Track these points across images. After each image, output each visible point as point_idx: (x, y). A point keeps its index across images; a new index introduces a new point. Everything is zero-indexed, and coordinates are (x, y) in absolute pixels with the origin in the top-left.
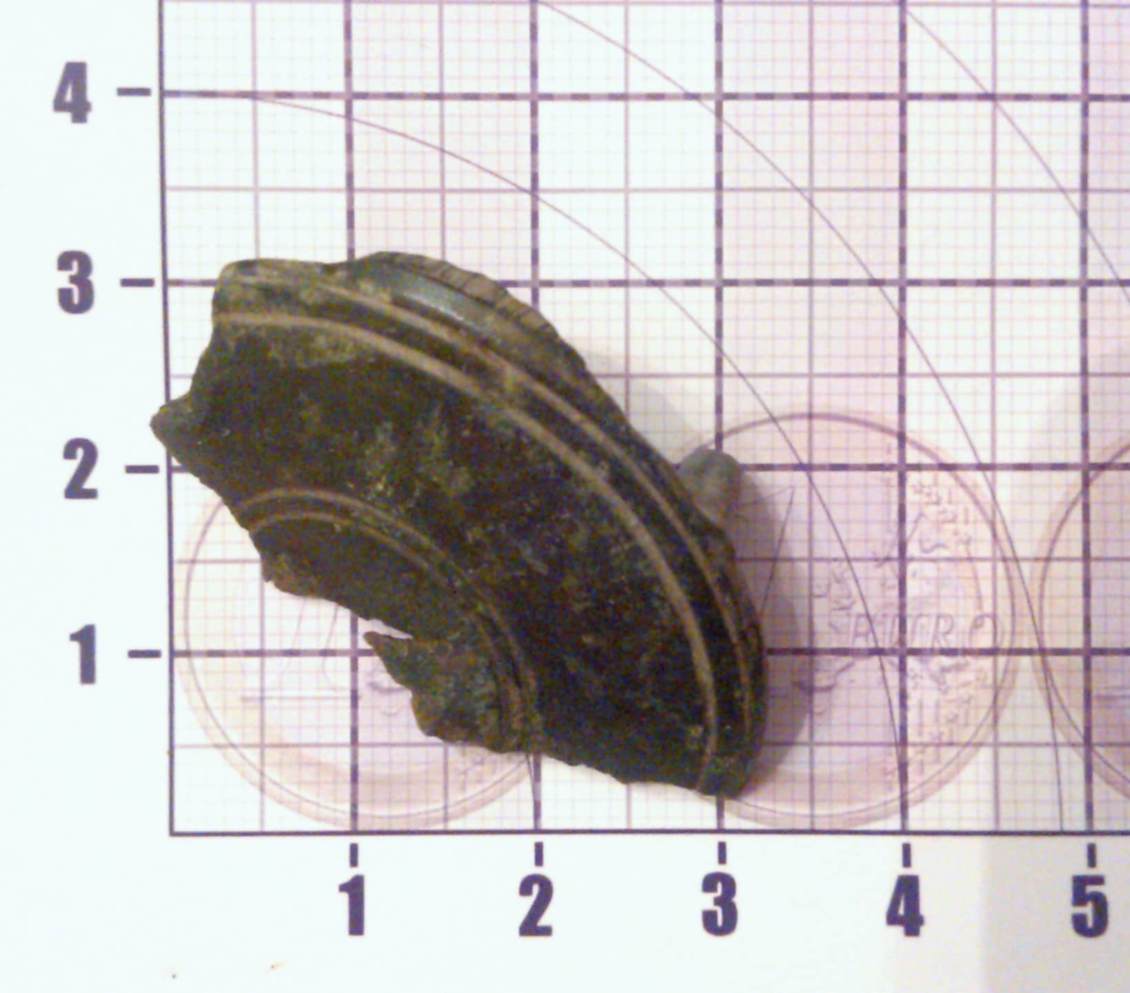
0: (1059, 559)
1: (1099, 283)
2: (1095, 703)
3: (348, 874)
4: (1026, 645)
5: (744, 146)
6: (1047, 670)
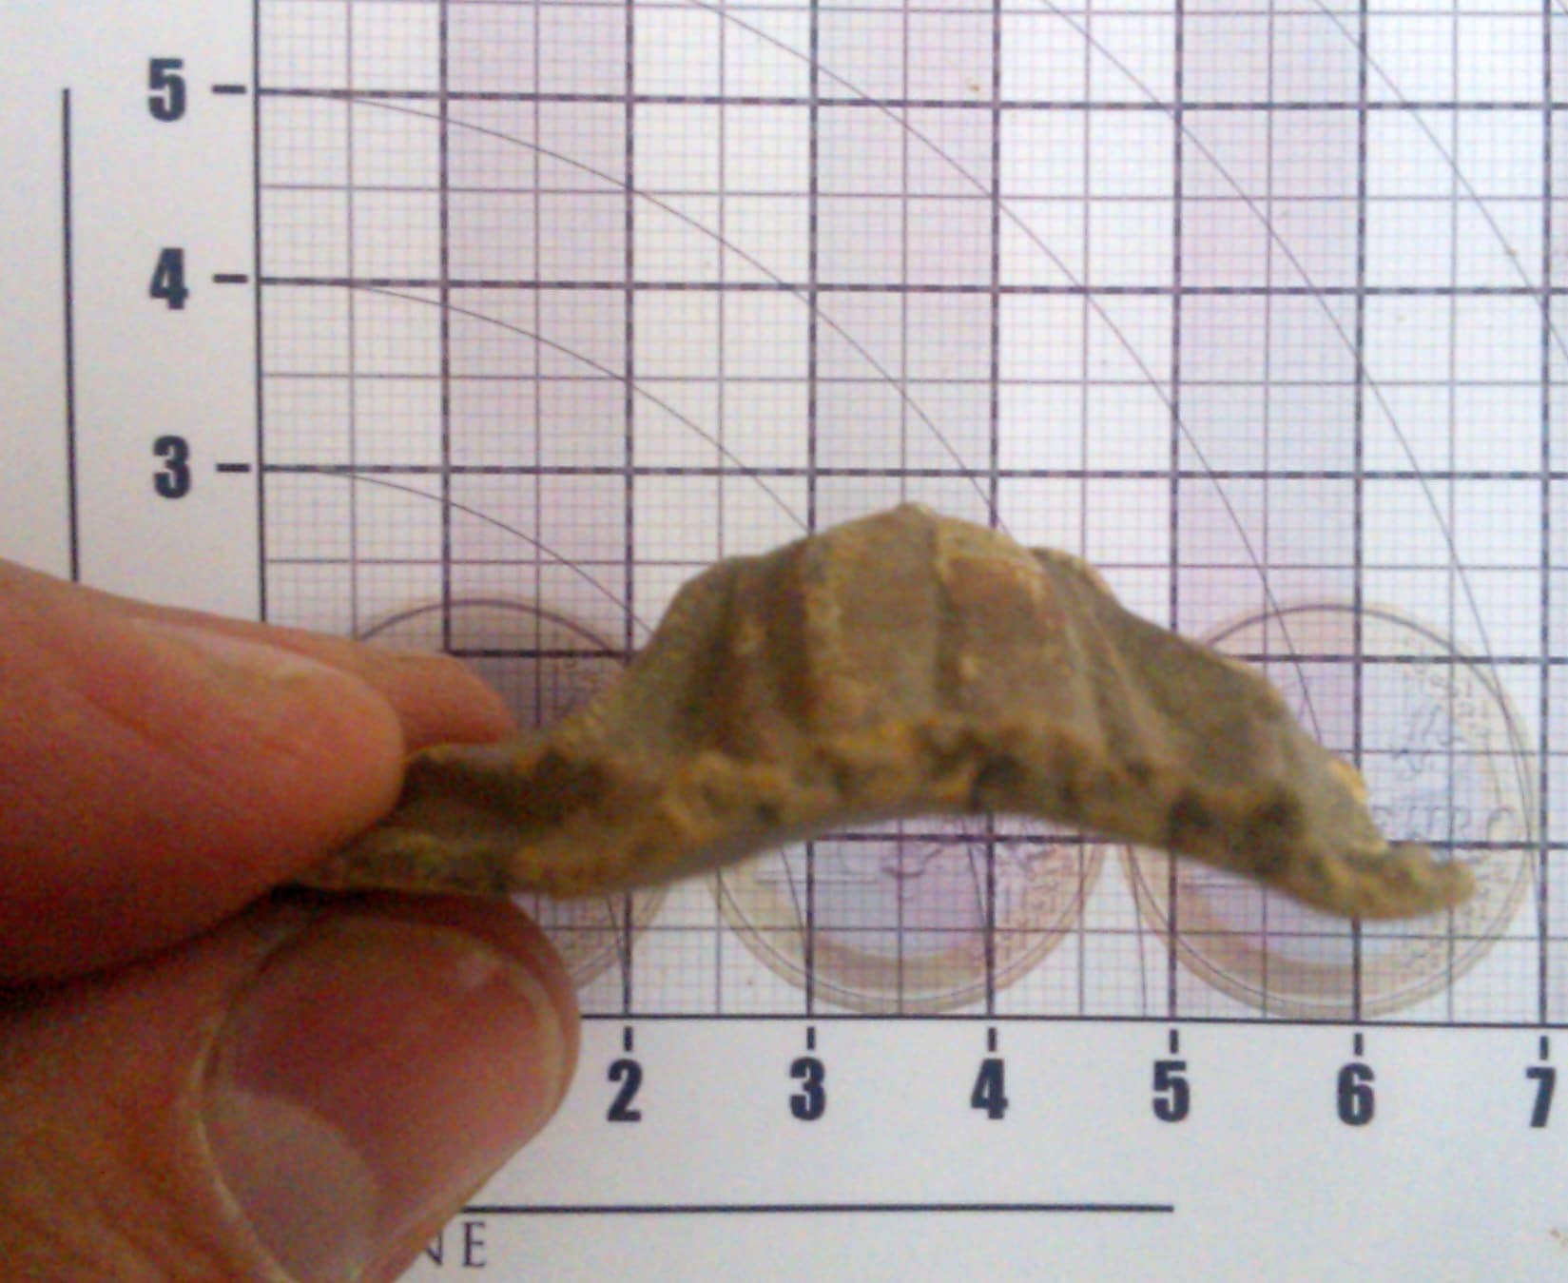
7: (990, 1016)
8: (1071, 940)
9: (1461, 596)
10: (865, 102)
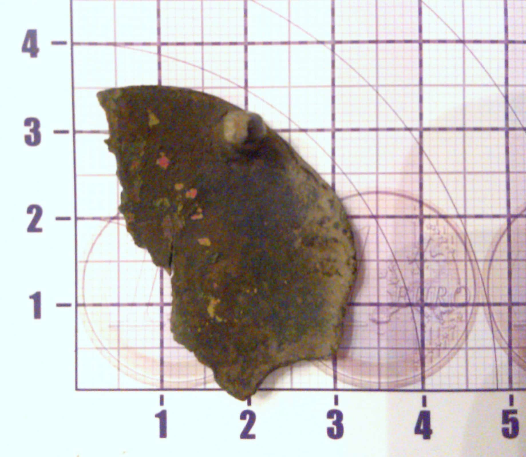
0: (497, 260)
1: (514, 129)
2: (513, 328)
3: (159, 409)
4: (481, 301)
5: (345, 66)
6: (491, 314)
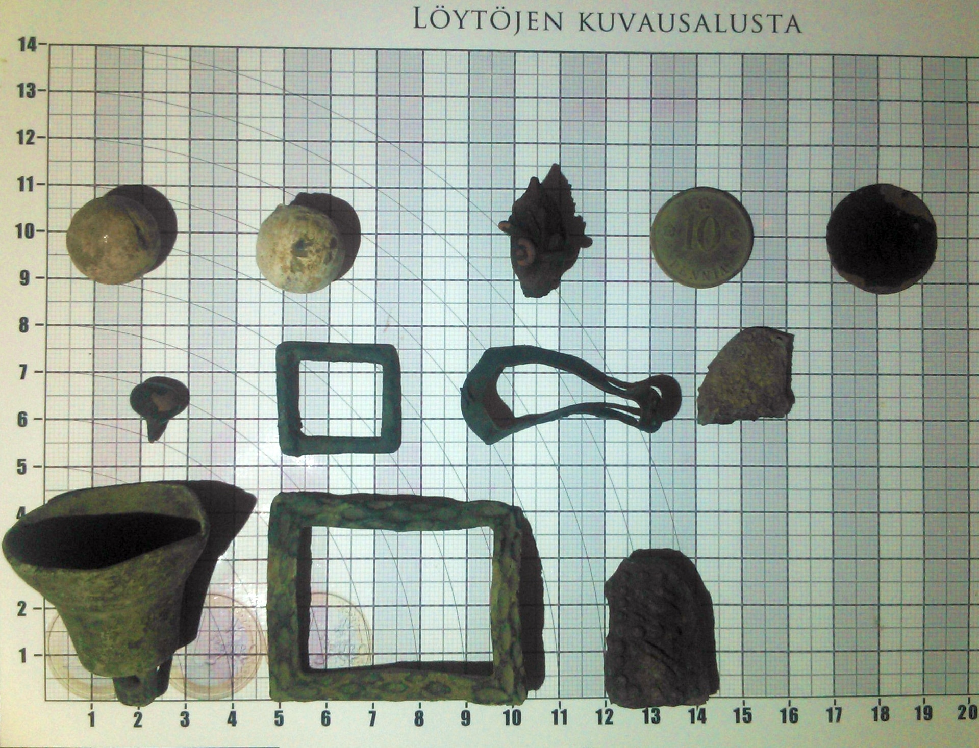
7: (232, 700)
8: (254, 680)
9: (353, 590)
10: (201, 466)
